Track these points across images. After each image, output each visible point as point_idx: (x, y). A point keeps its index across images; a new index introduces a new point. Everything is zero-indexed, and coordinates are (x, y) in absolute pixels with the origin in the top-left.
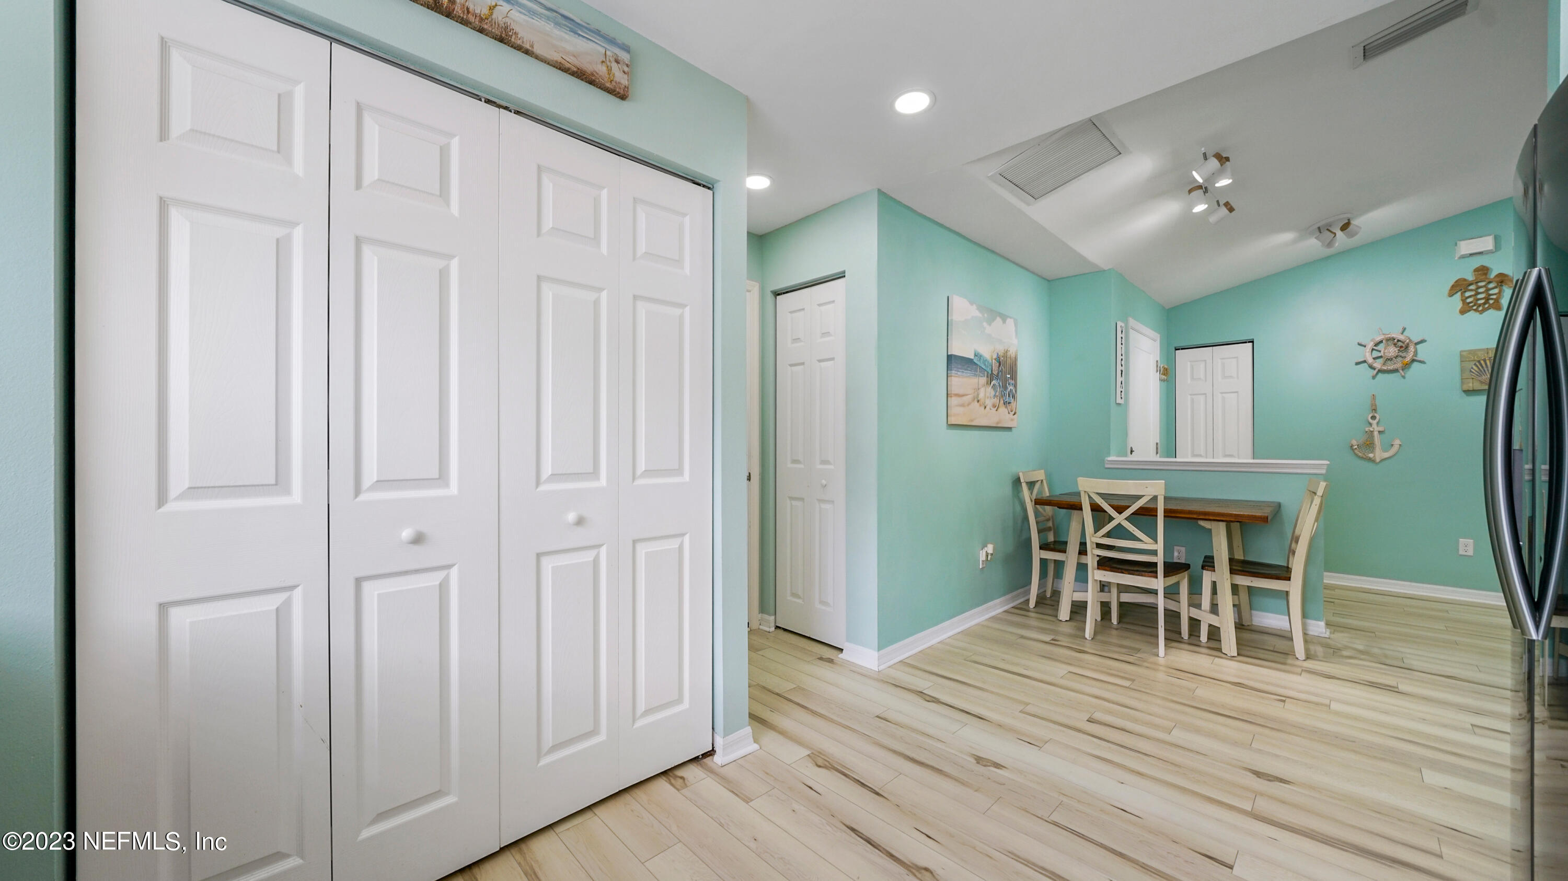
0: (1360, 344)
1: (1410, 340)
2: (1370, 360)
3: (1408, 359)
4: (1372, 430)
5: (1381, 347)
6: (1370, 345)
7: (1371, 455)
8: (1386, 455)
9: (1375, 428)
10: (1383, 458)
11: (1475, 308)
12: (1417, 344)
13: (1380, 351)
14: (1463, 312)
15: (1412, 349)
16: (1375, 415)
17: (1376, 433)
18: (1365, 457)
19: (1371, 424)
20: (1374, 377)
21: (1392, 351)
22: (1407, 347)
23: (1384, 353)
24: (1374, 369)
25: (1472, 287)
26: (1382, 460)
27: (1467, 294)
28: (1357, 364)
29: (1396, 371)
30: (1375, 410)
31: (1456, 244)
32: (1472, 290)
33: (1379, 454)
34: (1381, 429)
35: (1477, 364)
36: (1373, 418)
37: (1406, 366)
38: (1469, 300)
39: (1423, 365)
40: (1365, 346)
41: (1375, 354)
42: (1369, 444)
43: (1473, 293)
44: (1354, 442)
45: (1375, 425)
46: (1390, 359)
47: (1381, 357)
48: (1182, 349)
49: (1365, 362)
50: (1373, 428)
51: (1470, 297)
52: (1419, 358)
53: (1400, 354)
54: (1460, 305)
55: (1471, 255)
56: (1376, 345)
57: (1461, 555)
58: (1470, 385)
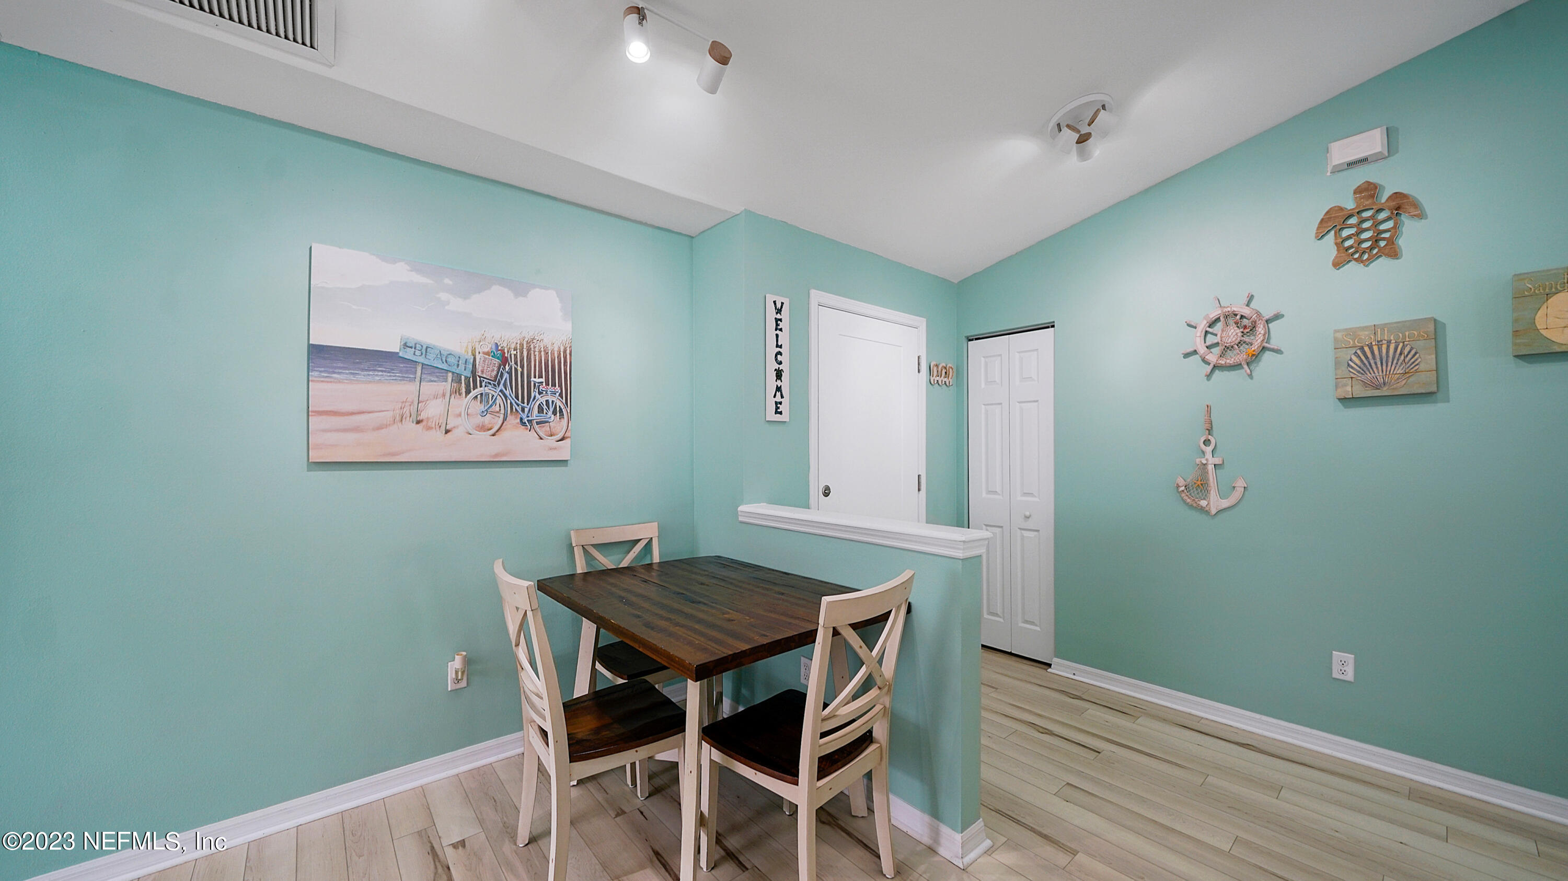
0: (1189, 325)
1: (1259, 314)
2: (1202, 349)
3: (1256, 346)
4: (1204, 462)
5: (1218, 328)
6: (1202, 325)
7: (1203, 503)
8: (1225, 503)
9: (1211, 461)
10: (1220, 508)
11: (1356, 256)
12: (1268, 321)
13: (1216, 335)
14: (1337, 264)
15: (1260, 329)
16: (1210, 437)
17: (1210, 468)
18: (1195, 505)
19: (1203, 453)
20: (1209, 376)
21: (1233, 334)
22: (1254, 327)
23: (1221, 337)
24: (1209, 364)
25: (1353, 221)
26: (1220, 512)
27: (1345, 233)
28: (1187, 355)
29: (1237, 366)
30: (1210, 431)
31: (1328, 150)
32: (1351, 226)
33: (1215, 502)
34: (1218, 461)
35: (1359, 352)
36: (1207, 442)
37: (1254, 358)
38: (1348, 243)
39: (1279, 355)
40: (1195, 328)
41: (1211, 340)
42: (1200, 486)
43: (1353, 231)
44: (1181, 482)
45: (1209, 455)
46: (1228, 348)
47: (1217, 344)
48: (977, 339)
49: (1195, 352)
50: (1207, 460)
51: (1349, 237)
52: (1273, 344)
53: (1246, 339)
54: (1333, 252)
55: (1351, 164)
56: (1211, 325)
57: (1334, 678)
58: (1348, 391)
